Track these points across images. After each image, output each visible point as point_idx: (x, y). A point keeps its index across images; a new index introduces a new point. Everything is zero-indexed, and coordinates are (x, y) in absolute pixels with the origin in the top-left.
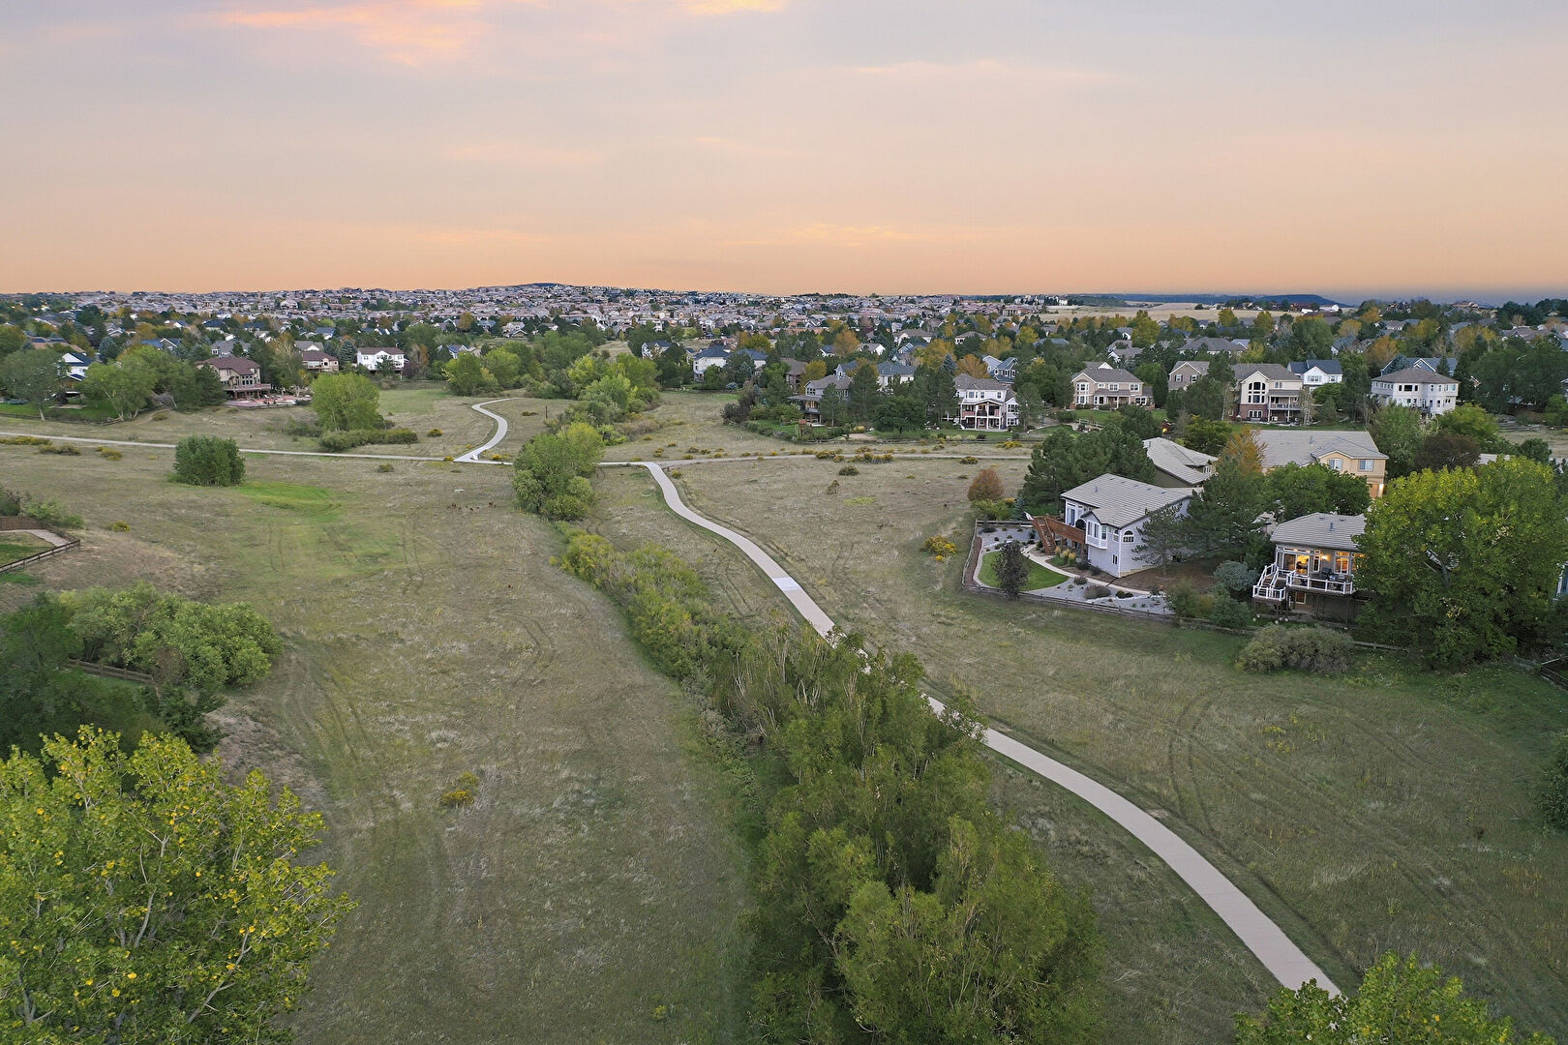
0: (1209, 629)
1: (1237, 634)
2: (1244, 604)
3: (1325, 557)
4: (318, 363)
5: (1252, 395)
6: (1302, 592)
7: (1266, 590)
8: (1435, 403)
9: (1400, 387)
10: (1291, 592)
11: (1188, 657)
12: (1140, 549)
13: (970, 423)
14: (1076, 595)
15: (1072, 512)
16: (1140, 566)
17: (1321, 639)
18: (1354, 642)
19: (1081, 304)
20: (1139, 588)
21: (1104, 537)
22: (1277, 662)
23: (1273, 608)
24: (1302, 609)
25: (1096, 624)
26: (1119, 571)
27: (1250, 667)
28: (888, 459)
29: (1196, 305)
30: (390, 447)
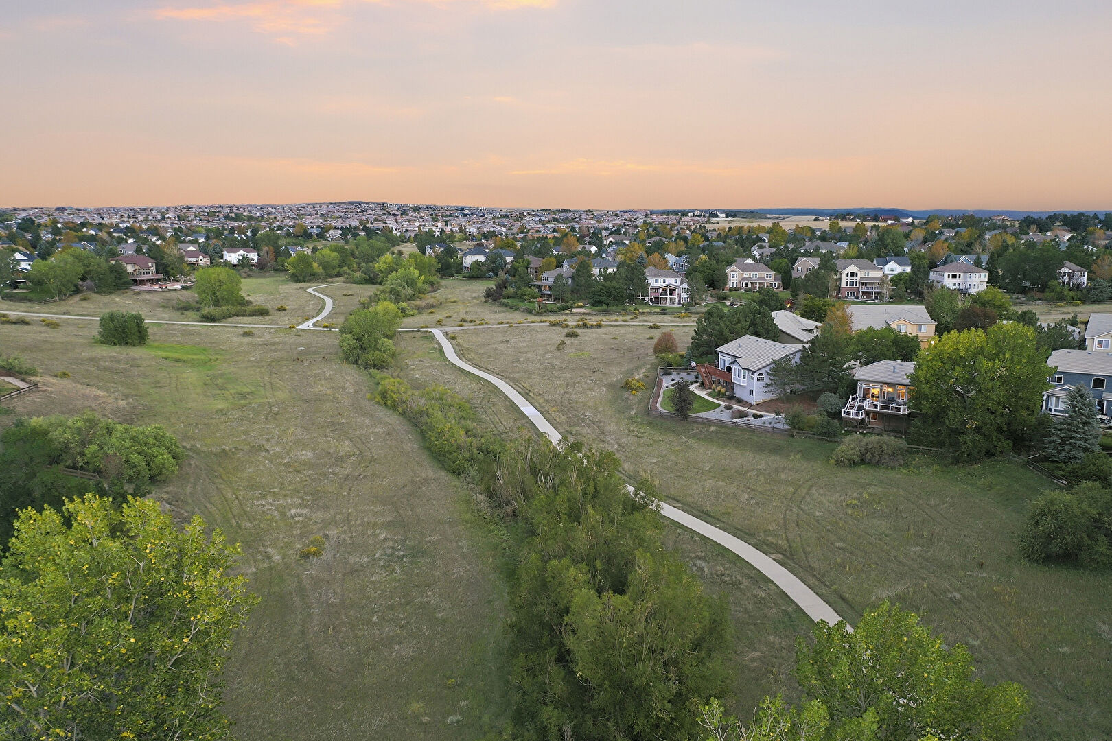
0: (813, 438)
1: (831, 441)
2: (836, 421)
3: (890, 390)
4: (195, 259)
5: (849, 281)
6: (875, 413)
7: (851, 411)
8: (972, 286)
9: (949, 275)
10: (868, 413)
11: (798, 456)
12: (768, 385)
13: (656, 300)
14: (726, 416)
15: (724, 361)
16: (769, 397)
17: (886, 443)
18: (908, 446)
19: (735, 216)
20: (767, 412)
21: (744, 378)
22: (857, 459)
23: (855, 424)
24: (875, 424)
25: (739, 436)
26: (755, 400)
27: (839, 463)
28: (599, 326)
29: (814, 217)
30: (250, 319)
